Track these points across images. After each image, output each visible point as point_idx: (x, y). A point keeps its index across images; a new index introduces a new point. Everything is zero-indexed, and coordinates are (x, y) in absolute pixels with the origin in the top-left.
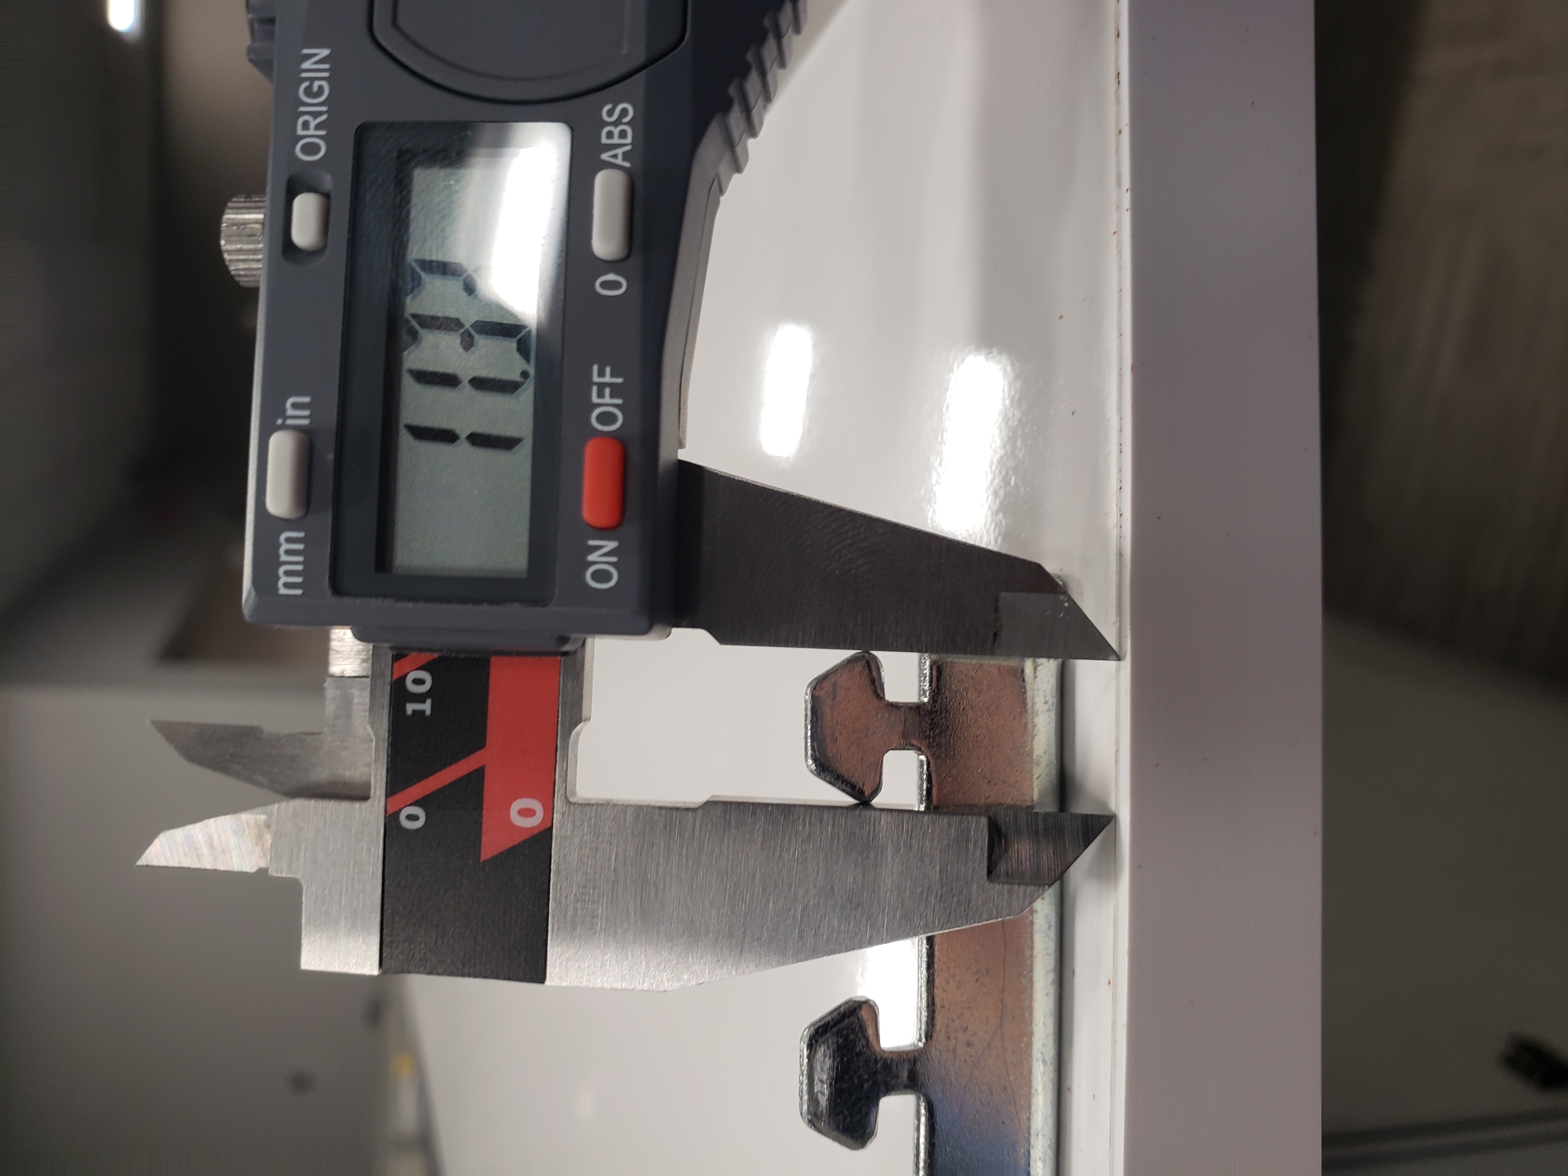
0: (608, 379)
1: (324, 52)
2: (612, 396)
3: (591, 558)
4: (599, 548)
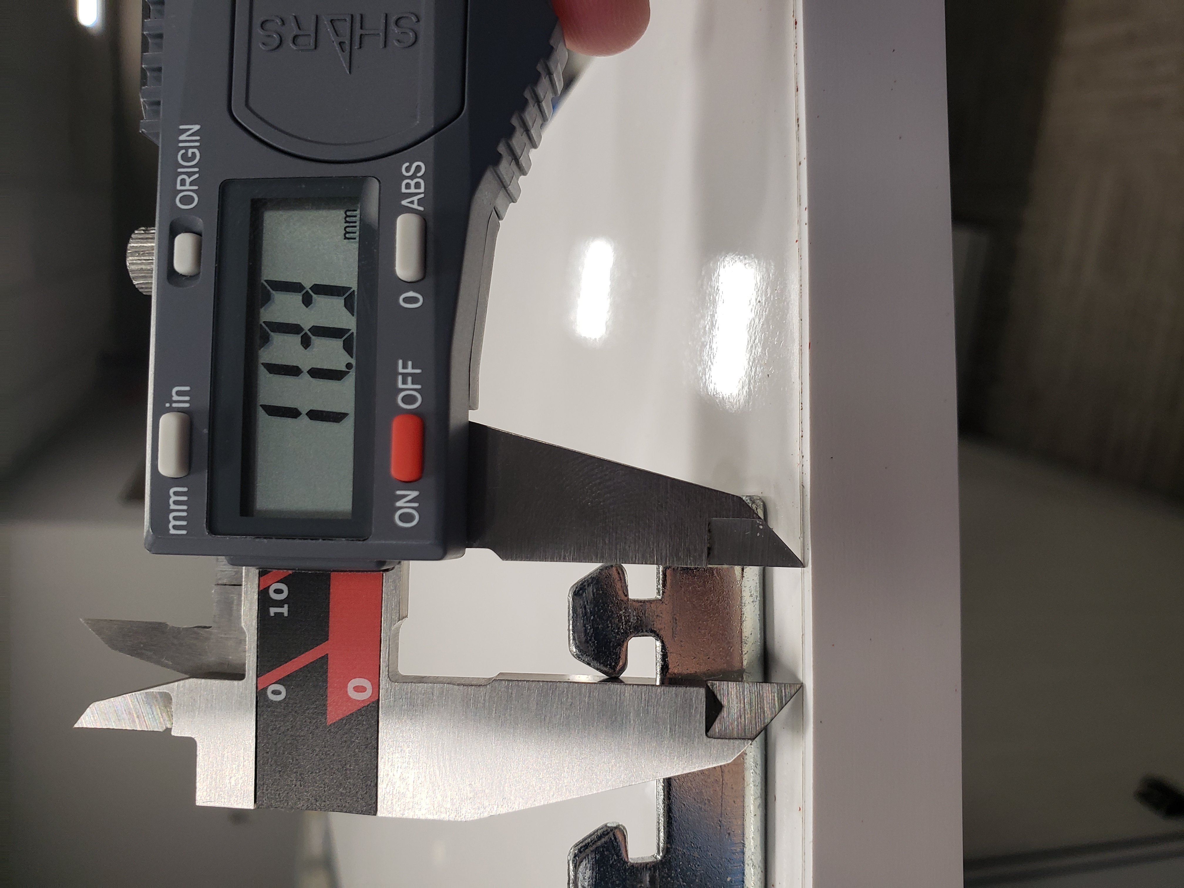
0: (410, 370)
1: (197, 127)
2: (413, 383)
3: (399, 504)
4: (404, 496)
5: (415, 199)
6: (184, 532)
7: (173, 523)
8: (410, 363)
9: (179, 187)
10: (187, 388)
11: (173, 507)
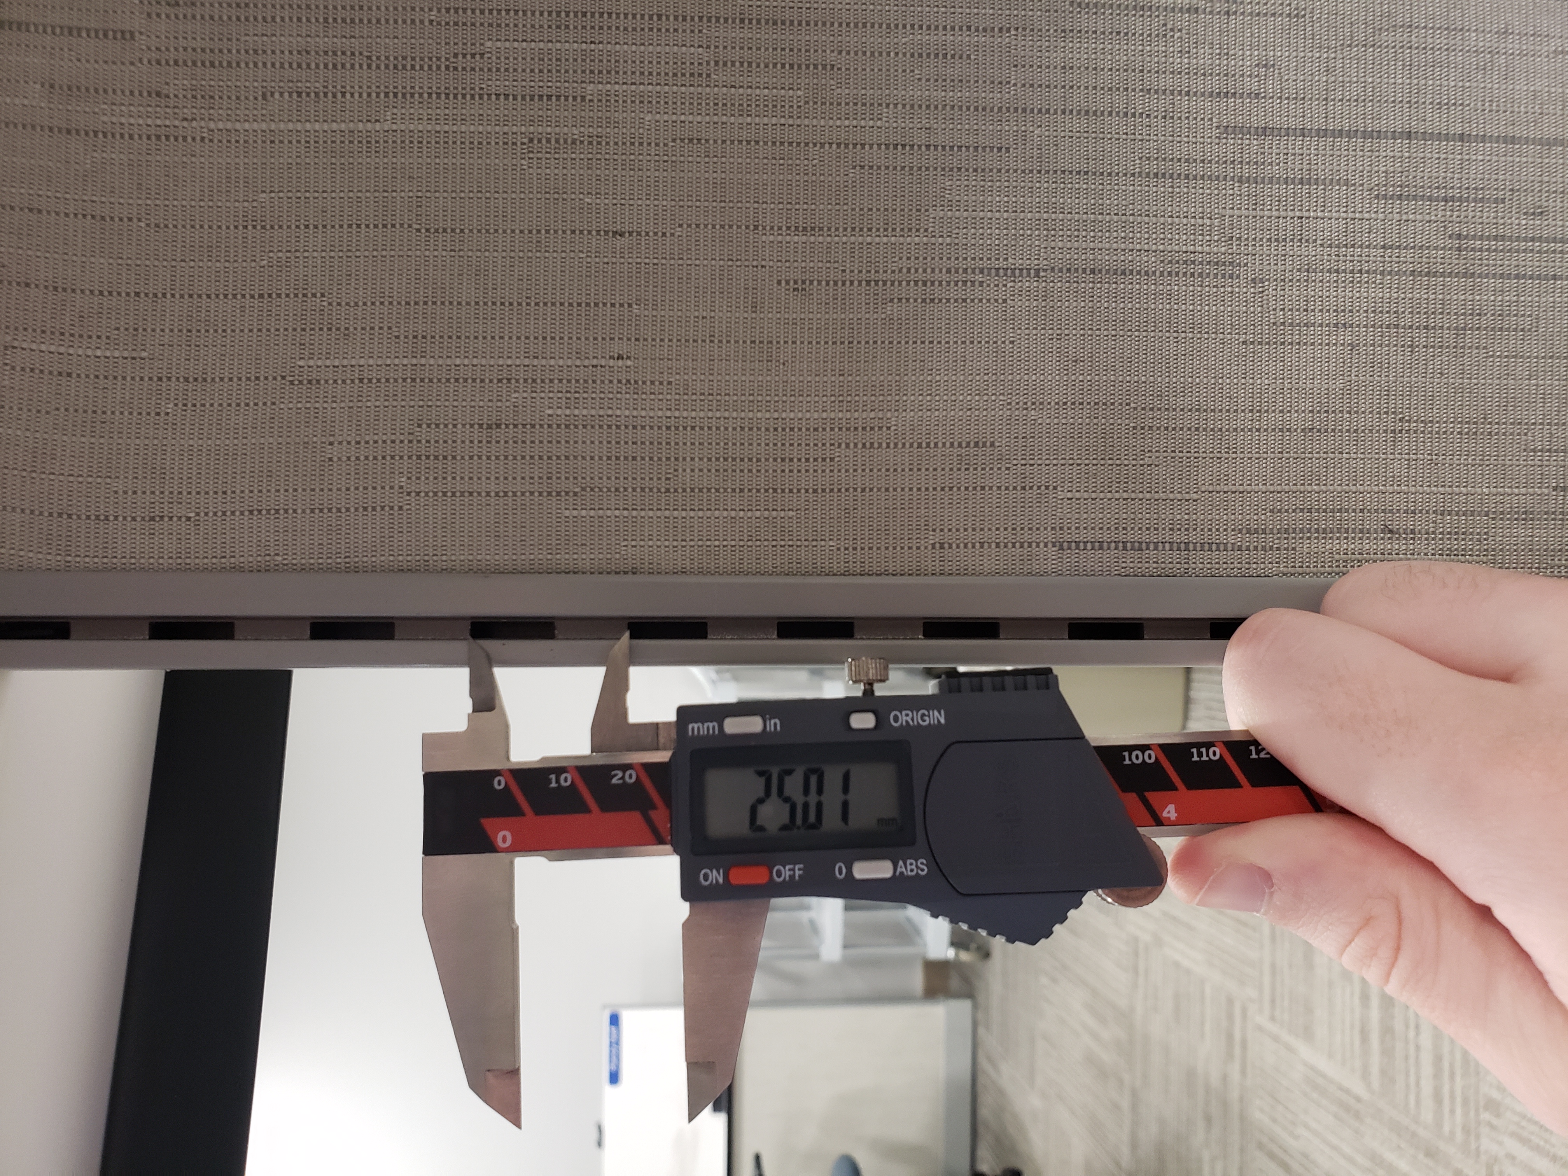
0: (797, 873)
1: (943, 721)
2: (790, 876)
3: (715, 872)
4: (719, 873)
5: (904, 870)
6: (690, 733)
7: (696, 726)
8: (801, 872)
9: (904, 713)
10: (778, 728)
11: (706, 725)
